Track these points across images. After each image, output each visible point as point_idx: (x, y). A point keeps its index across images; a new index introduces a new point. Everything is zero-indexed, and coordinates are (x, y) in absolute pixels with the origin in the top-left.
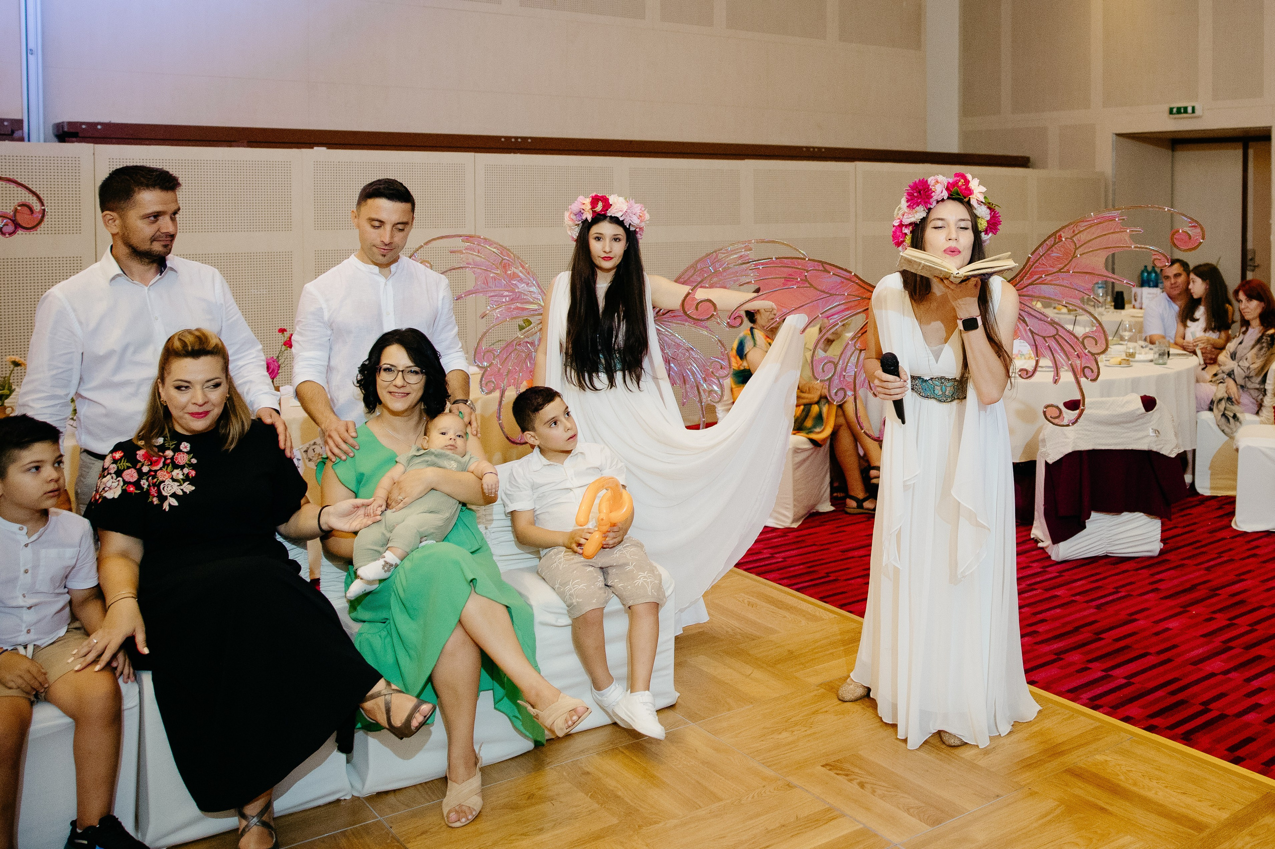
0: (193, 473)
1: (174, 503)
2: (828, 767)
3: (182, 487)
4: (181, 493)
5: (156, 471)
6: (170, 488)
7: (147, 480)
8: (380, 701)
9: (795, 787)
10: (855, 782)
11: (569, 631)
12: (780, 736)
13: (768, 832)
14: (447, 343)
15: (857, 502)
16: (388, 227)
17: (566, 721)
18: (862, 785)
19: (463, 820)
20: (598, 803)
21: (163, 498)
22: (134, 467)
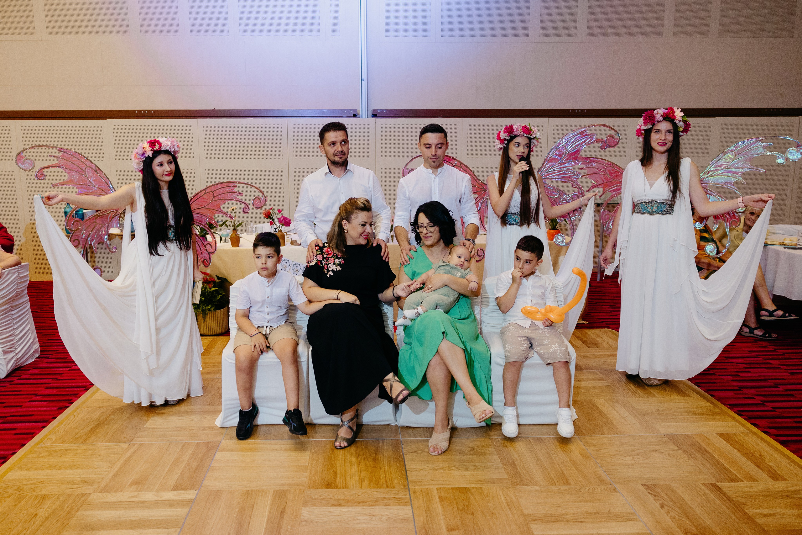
0: (343, 262)
1: (332, 274)
2: (646, 487)
3: (336, 268)
4: (335, 270)
5: (329, 258)
6: (332, 267)
7: (325, 261)
8: (389, 383)
9: (618, 492)
10: (658, 502)
11: (502, 369)
12: (625, 459)
13: (587, 513)
14: (468, 209)
15: (749, 329)
16: (433, 147)
17: (480, 416)
18: (662, 506)
19: (436, 452)
20: (502, 464)
21: (328, 271)
22: (322, 254)
